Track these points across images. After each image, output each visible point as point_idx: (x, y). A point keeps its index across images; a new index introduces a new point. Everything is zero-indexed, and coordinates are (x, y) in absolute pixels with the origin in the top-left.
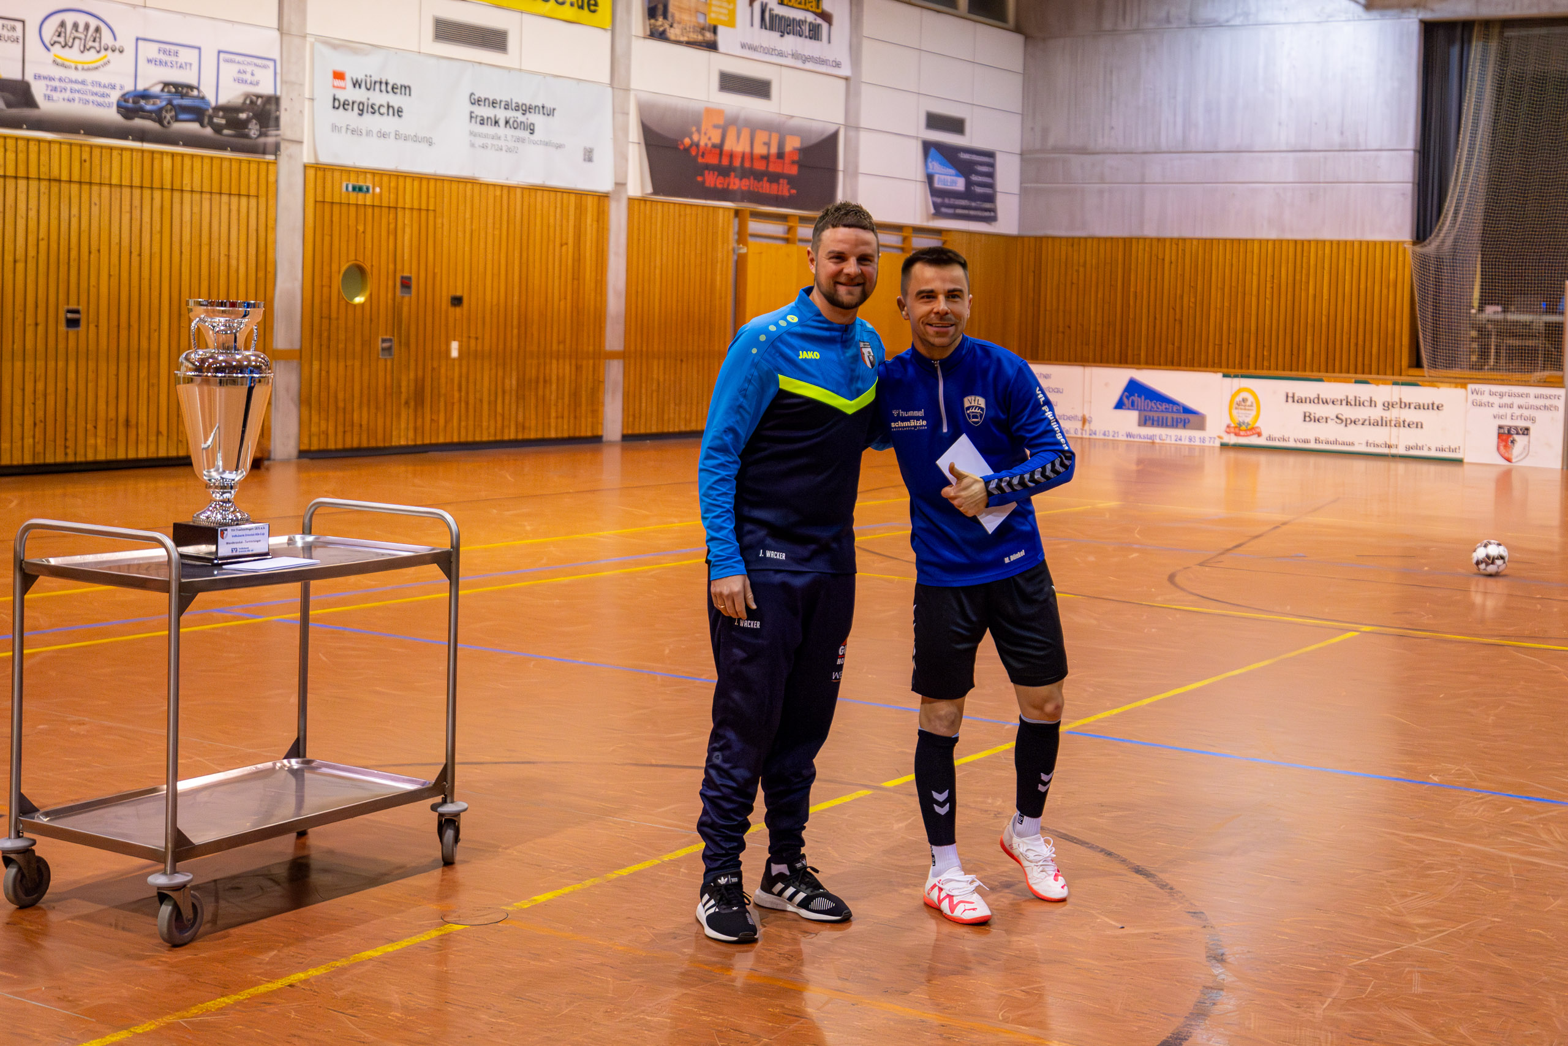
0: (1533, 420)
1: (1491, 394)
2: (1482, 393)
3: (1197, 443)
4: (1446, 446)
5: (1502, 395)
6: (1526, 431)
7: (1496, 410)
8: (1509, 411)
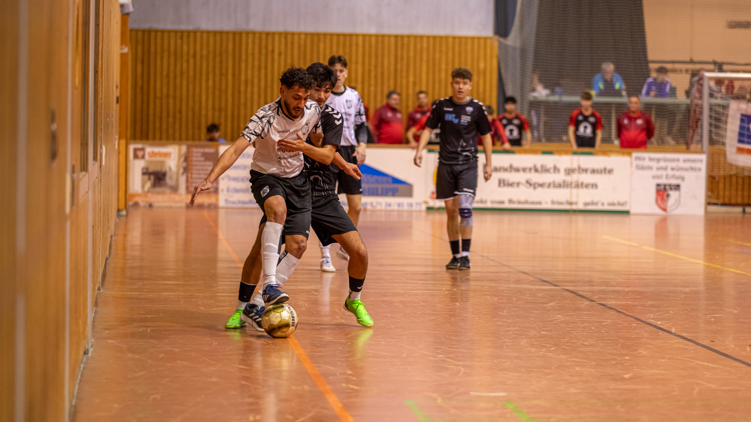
0: (683, 179)
1: (651, 159)
2: (644, 159)
3: (406, 208)
4: (616, 201)
5: (658, 160)
6: (677, 187)
7: (654, 172)
8: (664, 173)
